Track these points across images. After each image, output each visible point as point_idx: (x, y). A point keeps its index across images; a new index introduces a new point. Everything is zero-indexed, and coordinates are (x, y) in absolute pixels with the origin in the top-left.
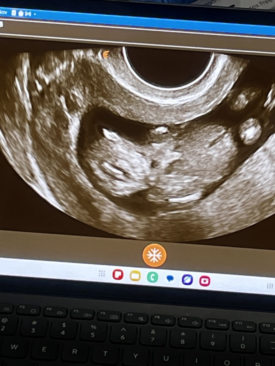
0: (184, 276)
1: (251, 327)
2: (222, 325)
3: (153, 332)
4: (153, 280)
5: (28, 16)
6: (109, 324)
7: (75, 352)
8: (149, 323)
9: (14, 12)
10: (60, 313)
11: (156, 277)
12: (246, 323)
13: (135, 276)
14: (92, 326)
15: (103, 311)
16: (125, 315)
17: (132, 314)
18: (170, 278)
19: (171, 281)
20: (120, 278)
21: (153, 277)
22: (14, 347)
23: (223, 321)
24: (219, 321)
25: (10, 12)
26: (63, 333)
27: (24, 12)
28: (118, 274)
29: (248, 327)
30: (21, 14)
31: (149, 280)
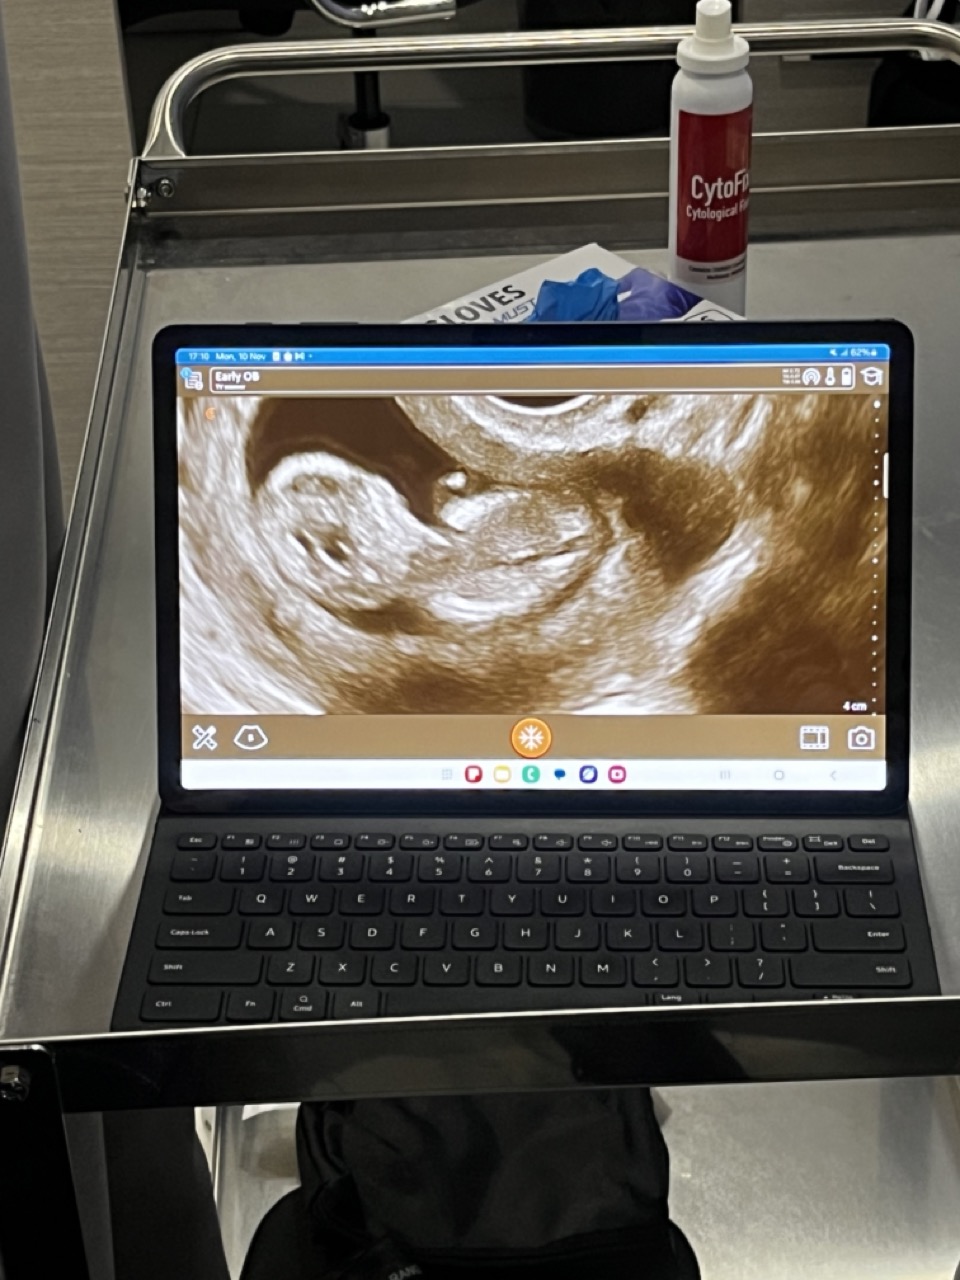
0: (583, 770)
1: (700, 843)
2: (651, 843)
3: (538, 860)
4: (531, 778)
5: (300, 360)
6: (465, 854)
7: (413, 900)
8: (530, 848)
9: (276, 354)
10: (382, 842)
11: (537, 774)
12: (690, 837)
13: (502, 775)
14: (437, 859)
15: (454, 834)
16: (490, 838)
17: (500, 837)
18: (560, 774)
19: (562, 779)
20: (478, 779)
21: (532, 774)
22: (311, 898)
23: (653, 837)
24: (646, 837)
25: (269, 357)
26: (390, 872)
27: (293, 353)
28: (473, 774)
29: (694, 843)
30: (288, 357)
31: (525, 777)
